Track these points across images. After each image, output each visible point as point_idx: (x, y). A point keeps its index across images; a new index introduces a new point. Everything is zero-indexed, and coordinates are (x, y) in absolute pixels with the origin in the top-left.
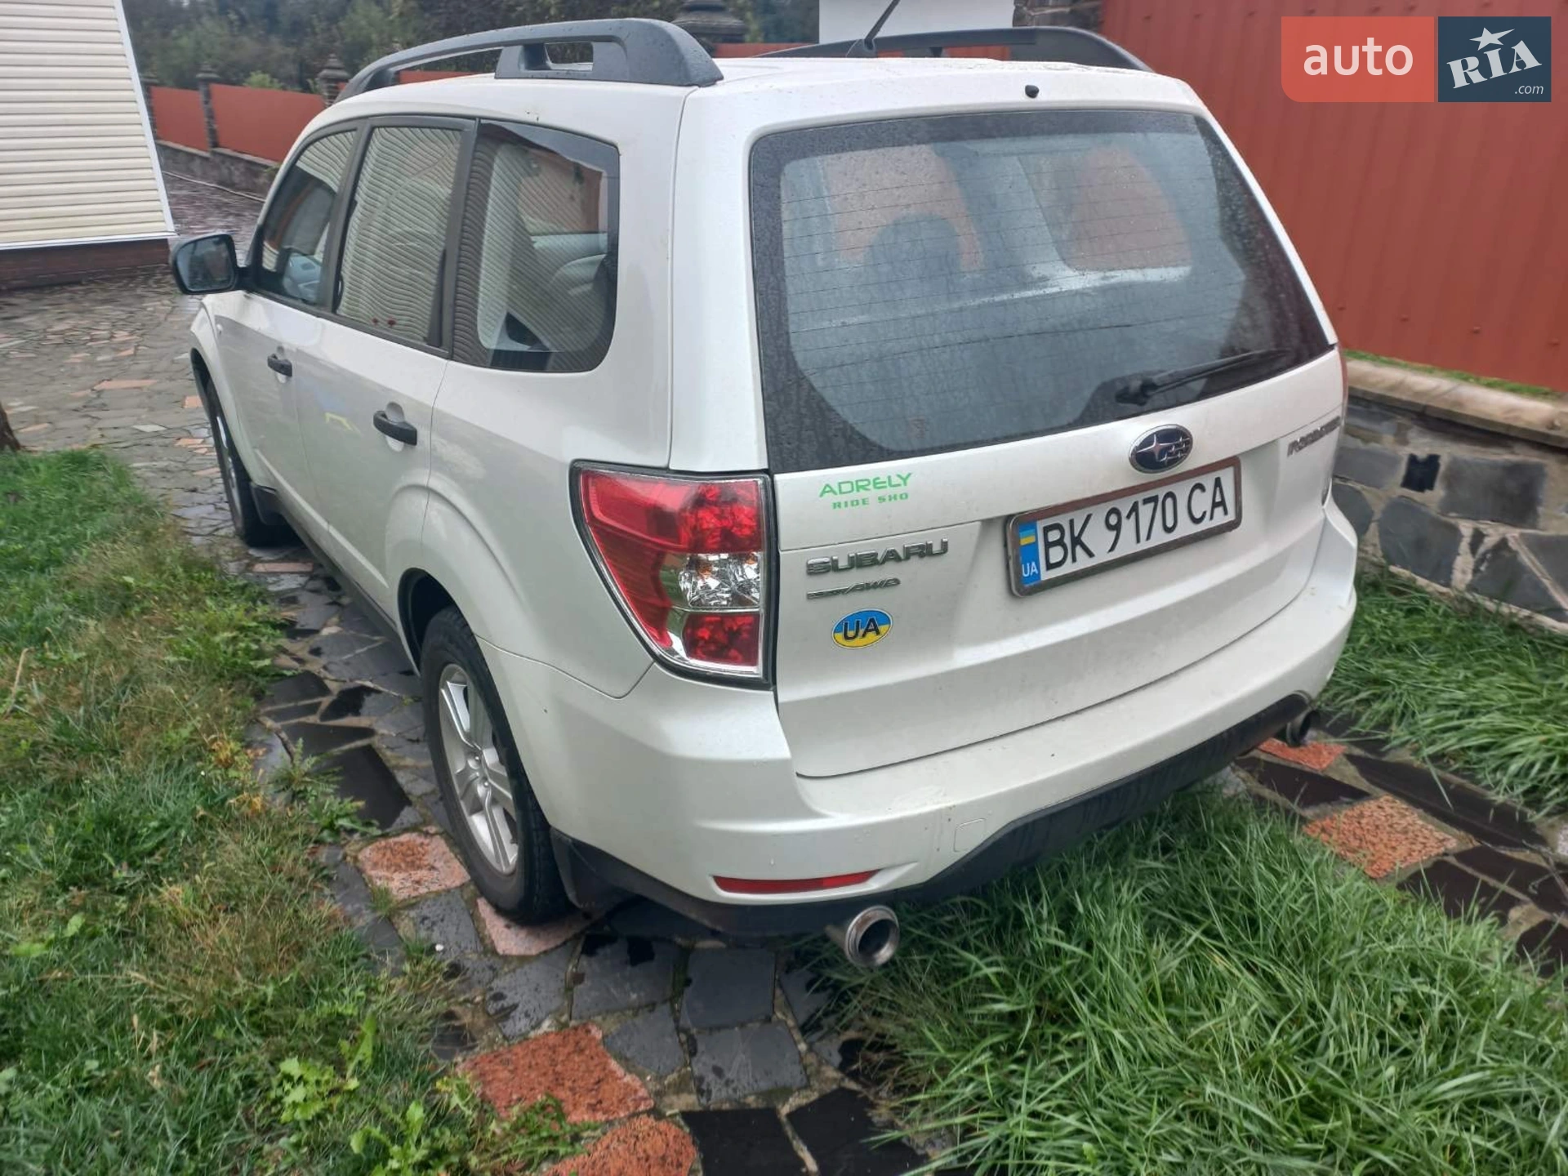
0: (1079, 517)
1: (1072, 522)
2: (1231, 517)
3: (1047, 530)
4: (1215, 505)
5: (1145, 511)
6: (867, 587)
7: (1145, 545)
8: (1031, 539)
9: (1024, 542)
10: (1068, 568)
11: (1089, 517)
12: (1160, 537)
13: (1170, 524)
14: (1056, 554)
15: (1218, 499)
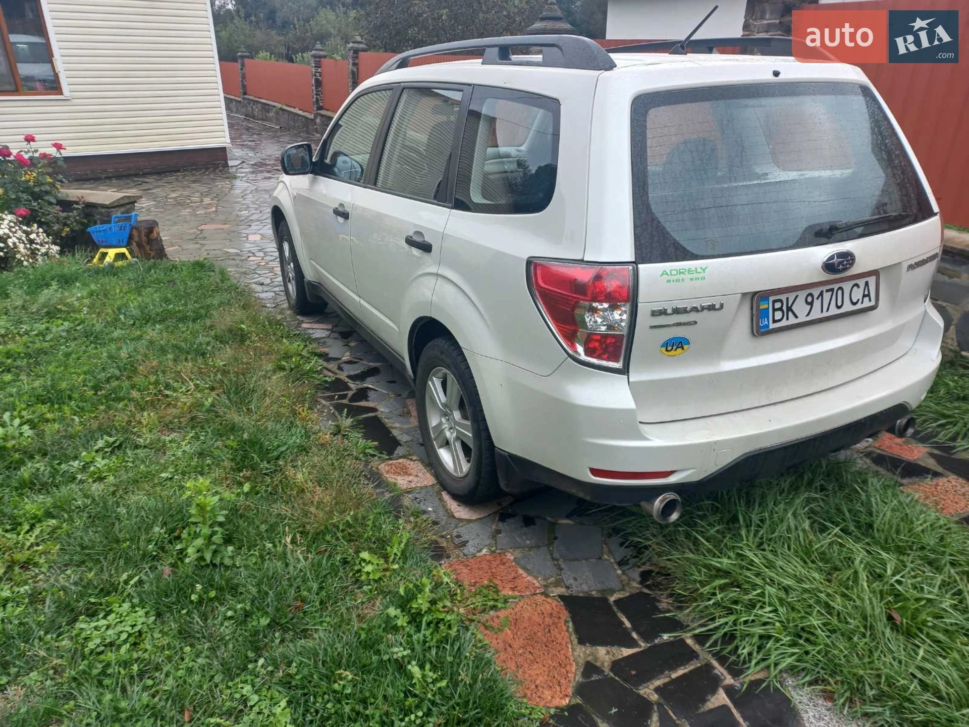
0: (792, 296)
1: (787, 299)
2: (873, 303)
3: (774, 302)
4: (864, 296)
5: (827, 296)
6: (679, 324)
7: (825, 314)
8: (766, 306)
9: (761, 307)
10: (784, 323)
11: (797, 296)
12: (833, 311)
13: (839, 304)
14: (778, 315)
15: (866, 293)
